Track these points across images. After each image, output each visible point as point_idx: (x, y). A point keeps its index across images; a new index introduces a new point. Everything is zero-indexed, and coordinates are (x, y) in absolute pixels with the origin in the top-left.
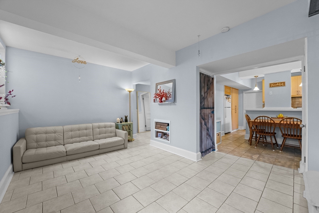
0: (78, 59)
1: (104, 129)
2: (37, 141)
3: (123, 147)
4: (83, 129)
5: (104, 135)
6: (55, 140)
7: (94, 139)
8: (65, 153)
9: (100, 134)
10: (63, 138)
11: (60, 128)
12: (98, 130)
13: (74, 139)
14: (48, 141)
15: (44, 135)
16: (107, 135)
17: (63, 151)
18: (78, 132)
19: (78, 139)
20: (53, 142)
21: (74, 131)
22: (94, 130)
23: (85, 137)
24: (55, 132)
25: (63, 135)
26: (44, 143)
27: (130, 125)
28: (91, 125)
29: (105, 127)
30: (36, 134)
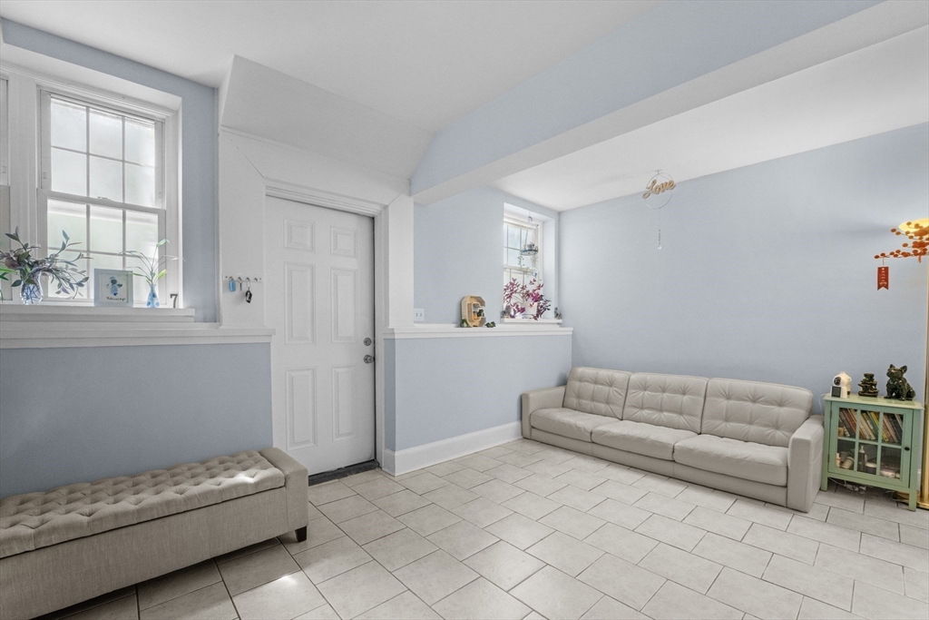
0: (654, 182)
1: (750, 405)
2: (579, 396)
4: (676, 391)
5: (744, 427)
6: (608, 402)
7: (703, 431)
8: (589, 435)
9: (727, 420)
10: (623, 401)
11: (619, 375)
12: (724, 403)
13: (646, 413)
14: (597, 401)
15: (591, 386)
16: (754, 429)
18: (659, 396)
19: (655, 415)
20: (602, 406)
21: (649, 391)
22: (708, 399)
23: (674, 415)
24: (611, 384)
25: (624, 395)
26: (587, 402)
27: (902, 417)
28: (703, 381)
29: (754, 401)
30: (581, 380)
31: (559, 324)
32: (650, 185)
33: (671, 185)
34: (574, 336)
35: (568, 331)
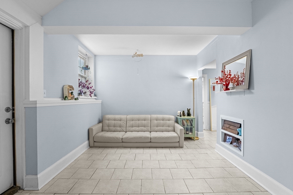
0: (136, 53)
1: (162, 121)
2: (108, 126)
3: (177, 145)
4: (142, 120)
5: (162, 128)
6: (120, 127)
7: (152, 131)
8: (121, 140)
9: (157, 127)
10: (125, 126)
11: (123, 117)
12: (156, 122)
13: (134, 128)
14: (116, 127)
15: (113, 122)
16: (164, 128)
17: (120, 138)
18: (137, 122)
19: (137, 129)
20: (119, 129)
21: (134, 121)
22: (151, 121)
23: (143, 128)
24: (120, 120)
25: (126, 123)
26: (112, 128)
27: (192, 120)
28: (149, 116)
29: (163, 120)
30: (109, 120)
31: (95, 99)
32: (135, 53)
33: (142, 55)
34: (102, 103)
35: (99, 101)
